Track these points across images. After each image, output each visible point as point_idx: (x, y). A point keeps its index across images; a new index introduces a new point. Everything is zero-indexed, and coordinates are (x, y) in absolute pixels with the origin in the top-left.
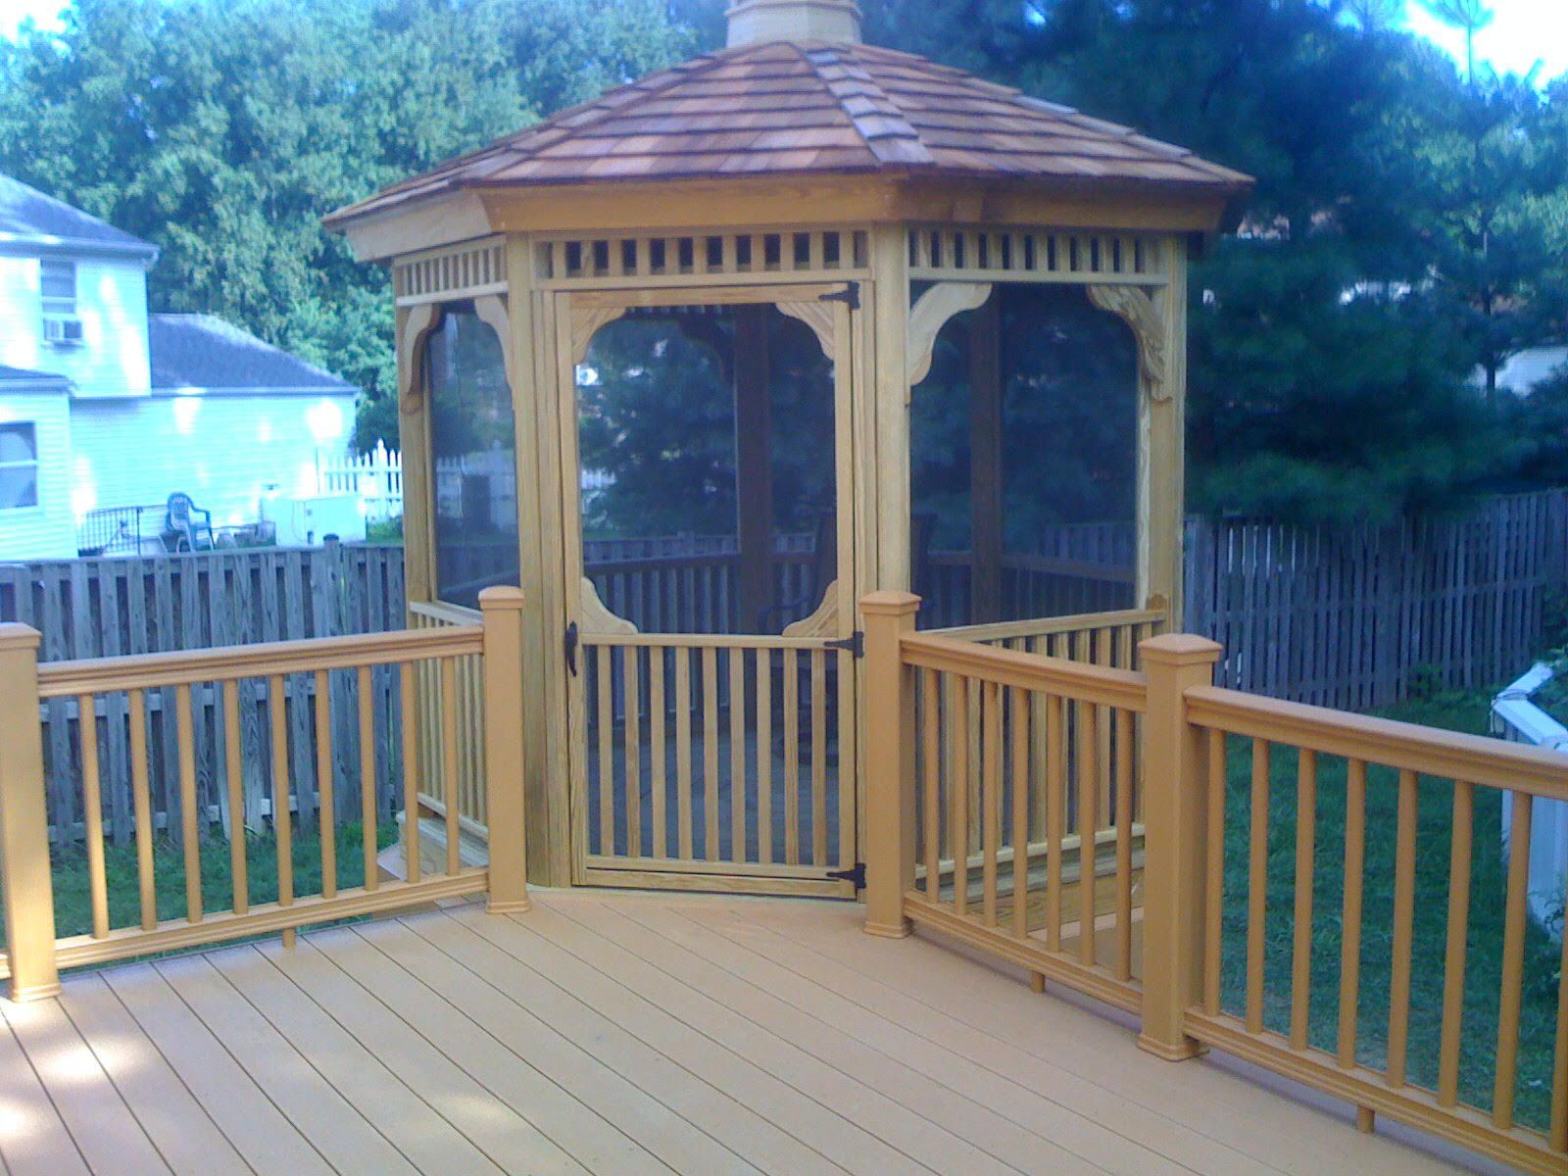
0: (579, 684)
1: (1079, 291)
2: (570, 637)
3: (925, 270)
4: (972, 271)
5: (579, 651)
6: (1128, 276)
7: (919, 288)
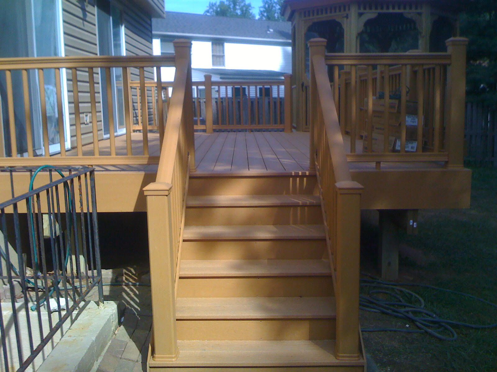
0: (304, 93)
1: (401, 14)
2: (303, 85)
3: (362, 11)
4: (373, 11)
5: (304, 87)
6: (413, 10)
7: (361, 15)
